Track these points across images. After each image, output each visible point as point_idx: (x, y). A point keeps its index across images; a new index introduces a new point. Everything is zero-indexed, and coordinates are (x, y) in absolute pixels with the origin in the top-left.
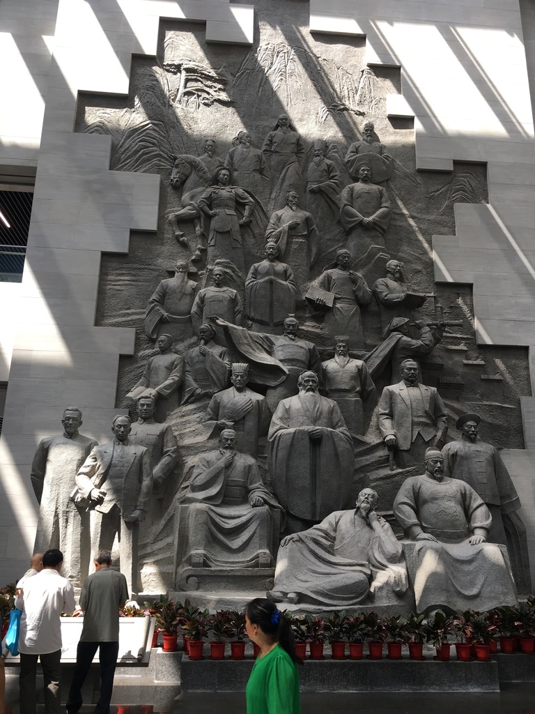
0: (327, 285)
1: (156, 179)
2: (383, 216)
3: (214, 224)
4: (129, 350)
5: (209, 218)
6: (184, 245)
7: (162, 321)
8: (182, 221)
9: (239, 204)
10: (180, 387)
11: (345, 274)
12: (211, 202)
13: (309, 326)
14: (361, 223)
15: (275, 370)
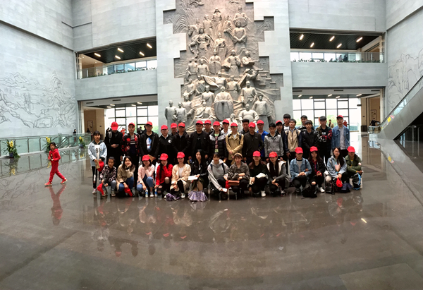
0: (229, 61)
1: (185, 34)
2: (244, 38)
3: (201, 46)
4: (183, 84)
5: (199, 44)
6: (193, 53)
7: (190, 75)
8: (192, 46)
9: (206, 39)
10: (195, 92)
11: (234, 58)
12: (199, 39)
13: (224, 73)
14: (238, 41)
15: (216, 87)
